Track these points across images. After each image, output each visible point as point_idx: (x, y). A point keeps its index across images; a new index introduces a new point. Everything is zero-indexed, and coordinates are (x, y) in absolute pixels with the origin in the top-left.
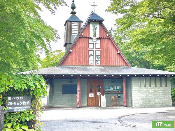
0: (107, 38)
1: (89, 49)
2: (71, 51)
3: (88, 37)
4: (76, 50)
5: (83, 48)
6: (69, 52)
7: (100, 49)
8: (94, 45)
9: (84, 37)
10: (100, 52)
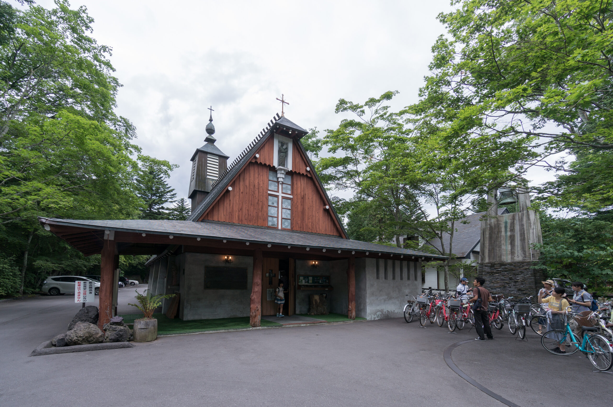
0: (307, 175)
1: (269, 192)
2: (230, 189)
3: (269, 166)
4: (241, 191)
5: (256, 187)
6: (225, 191)
7: (291, 197)
8: (280, 186)
9: (261, 163)
10: (289, 201)
